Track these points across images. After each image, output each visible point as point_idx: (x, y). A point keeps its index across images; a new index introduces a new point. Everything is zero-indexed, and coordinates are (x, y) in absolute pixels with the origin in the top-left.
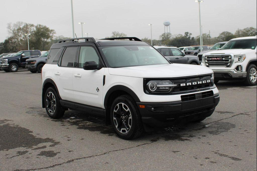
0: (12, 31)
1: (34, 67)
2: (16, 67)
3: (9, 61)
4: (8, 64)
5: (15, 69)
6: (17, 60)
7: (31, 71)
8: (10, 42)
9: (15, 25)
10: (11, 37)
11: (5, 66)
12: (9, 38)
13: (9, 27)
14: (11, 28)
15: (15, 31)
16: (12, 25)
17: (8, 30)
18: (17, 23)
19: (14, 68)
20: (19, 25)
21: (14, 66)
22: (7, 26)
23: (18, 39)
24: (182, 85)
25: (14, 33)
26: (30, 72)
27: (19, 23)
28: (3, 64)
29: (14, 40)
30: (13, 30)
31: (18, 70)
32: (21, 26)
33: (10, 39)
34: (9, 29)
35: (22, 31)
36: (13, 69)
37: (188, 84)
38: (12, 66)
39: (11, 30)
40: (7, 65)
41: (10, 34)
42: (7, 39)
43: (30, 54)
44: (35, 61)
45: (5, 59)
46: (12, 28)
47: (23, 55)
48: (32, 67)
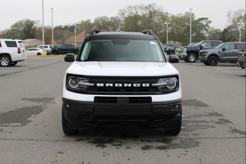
0: (231, 20)
1: (205, 59)
2: (194, 57)
3: (188, 51)
4: (186, 53)
5: (193, 60)
6: (196, 50)
7: (205, 63)
8: (229, 31)
9: (236, 13)
10: (230, 26)
11: (183, 56)
12: (228, 27)
13: (229, 15)
14: (231, 16)
15: (235, 19)
16: (232, 13)
17: (228, 19)
18: (237, 10)
19: (192, 58)
20: (240, 13)
21: (192, 56)
22: (227, 14)
23: (237, 28)
24: (98, 85)
25: (234, 22)
26: (203, 64)
27: (240, 10)
28: (182, 54)
29: (233, 29)
30: (233, 19)
31: (197, 61)
32: (242, 13)
33: (230, 28)
34: (229, 17)
35: (243, 20)
36: (191, 60)
37: (107, 85)
38: (191, 57)
39: (231, 17)
40: (185, 55)
41: (229, 23)
42: (226, 28)
43: (211, 45)
44: (207, 52)
45: (184, 49)
46: (233, 16)
47: (203, 45)
48: (203, 59)
